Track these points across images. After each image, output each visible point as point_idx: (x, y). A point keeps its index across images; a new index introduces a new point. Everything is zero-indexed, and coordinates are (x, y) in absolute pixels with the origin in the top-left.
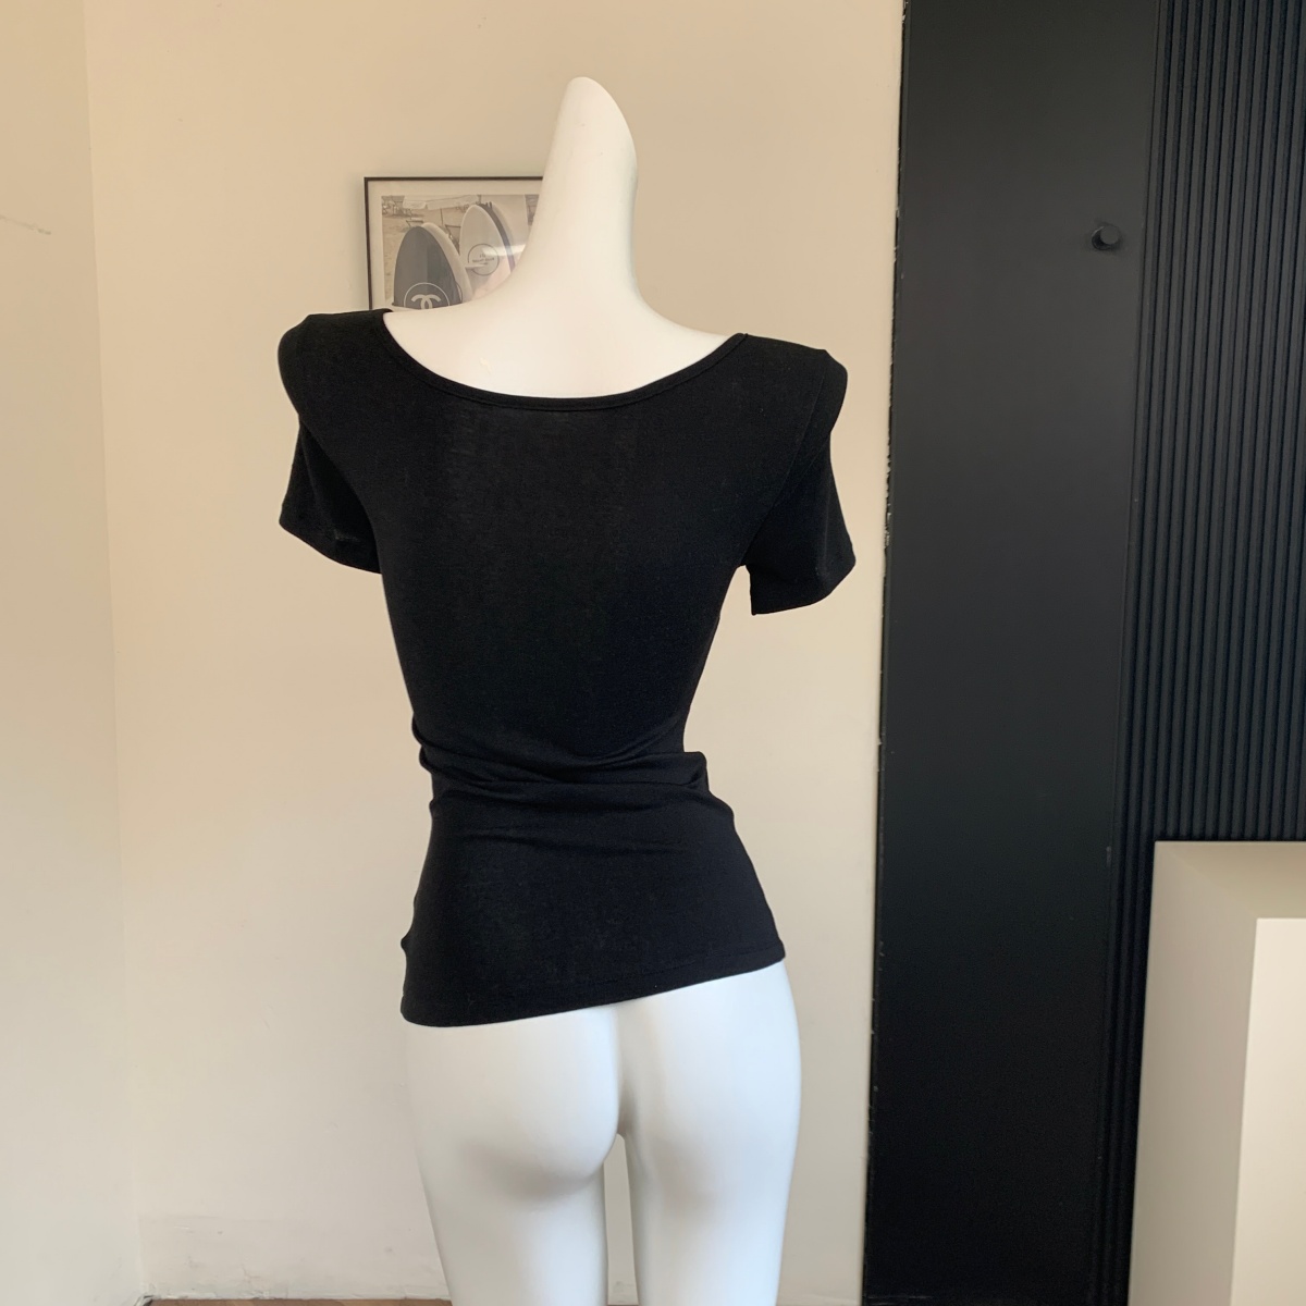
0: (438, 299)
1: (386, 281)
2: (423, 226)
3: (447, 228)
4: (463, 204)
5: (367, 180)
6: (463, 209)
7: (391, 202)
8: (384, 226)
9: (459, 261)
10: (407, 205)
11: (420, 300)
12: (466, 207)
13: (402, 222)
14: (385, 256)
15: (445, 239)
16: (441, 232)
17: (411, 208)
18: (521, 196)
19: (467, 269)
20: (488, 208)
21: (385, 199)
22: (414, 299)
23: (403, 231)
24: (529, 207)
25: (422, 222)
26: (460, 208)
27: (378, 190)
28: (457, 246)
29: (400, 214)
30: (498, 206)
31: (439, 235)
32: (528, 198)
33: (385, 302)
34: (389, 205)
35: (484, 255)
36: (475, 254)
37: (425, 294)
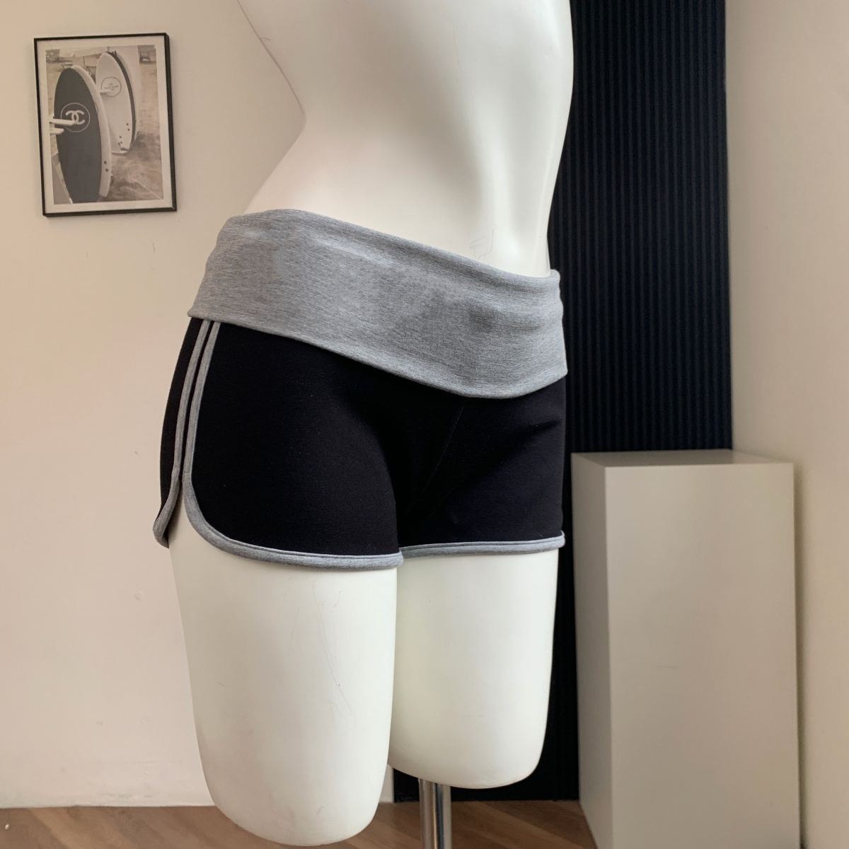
0: (83, 113)
1: (49, 104)
2: (72, 67)
3: (88, 68)
4: (97, 53)
5: (36, 40)
6: (98, 56)
7: (52, 54)
8: (47, 69)
9: (96, 89)
10: (61, 55)
11: (70, 115)
12: (100, 55)
13: (59, 66)
14: (48, 87)
15: (86, 75)
16: (88, 73)
17: (65, 56)
18: (134, 47)
19: (102, 94)
20: (114, 55)
21: (48, 52)
22: (67, 114)
23: (59, 71)
24: (140, 53)
25: (72, 65)
26: (93, 56)
27: (43, 46)
28: (94, 77)
29: (58, 60)
30: (119, 53)
31: (83, 73)
32: (139, 47)
33: (48, 116)
34: (50, 56)
35: (112, 84)
36: (106, 84)
37: (75, 110)
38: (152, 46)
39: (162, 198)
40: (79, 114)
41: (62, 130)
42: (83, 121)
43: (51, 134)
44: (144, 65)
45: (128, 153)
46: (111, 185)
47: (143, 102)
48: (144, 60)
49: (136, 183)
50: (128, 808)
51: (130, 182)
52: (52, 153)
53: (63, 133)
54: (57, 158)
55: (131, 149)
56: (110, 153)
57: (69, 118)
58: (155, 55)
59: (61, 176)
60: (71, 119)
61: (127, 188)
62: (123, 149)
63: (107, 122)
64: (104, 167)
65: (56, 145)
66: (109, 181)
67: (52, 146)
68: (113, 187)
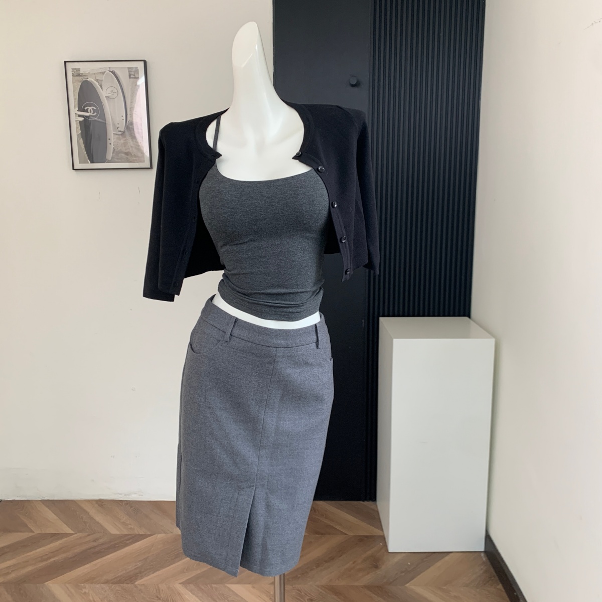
0: (95, 109)
1: (75, 102)
2: (88, 80)
3: (97, 81)
4: (103, 71)
5: (65, 62)
6: (103, 73)
7: (75, 71)
8: (73, 80)
9: (103, 93)
10: (81, 72)
11: (88, 109)
12: (105, 72)
13: (80, 78)
14: (74, 92)
15: (97, 85)
16: (97, 84)
17: (83, 73)
18: (126, 68)
19: (106, 97)
20: (113, 73)
21: (73, 69)
22: (86, 109)
23: (80, 82)
24: (129, 72)
25: (88, 78)
26: (101, 73)
27: (70, 66)
28: (101, 86)
29: (79, 75)
30: (117, 72)
31: (94, 83)
32: (129, 68)
33: (74, 110)
34: (75, 72)
35: (112, 91)
36: (109, 90)
37: (90, 106)
38: (137, 68)
39: (144, 161)
40: (93, 109)
41: (83, 118)
42: (96, 114)
43: (76, 121)
44: (132, 80)
45: (123, 134)
46: (113, 153)
47: (132, 102)
48: (132, 76)
49: (128, 152)
50: (130, 501)
51: (124, 151)
52: (77, 132)
53: (84, 120)
54: (80, 136)
55: (124, 132)
56: (112, 132)
57: (87, 111)
58: (138, 73)
59: (83, 147)
60: (88, 112)
61: (123, 155)
62: (120, 131)
63: (110, 114)
64: (108, 141)
65: (79, 127)
66: (112, 151)
67: (77, 128)
68: (114, 154)
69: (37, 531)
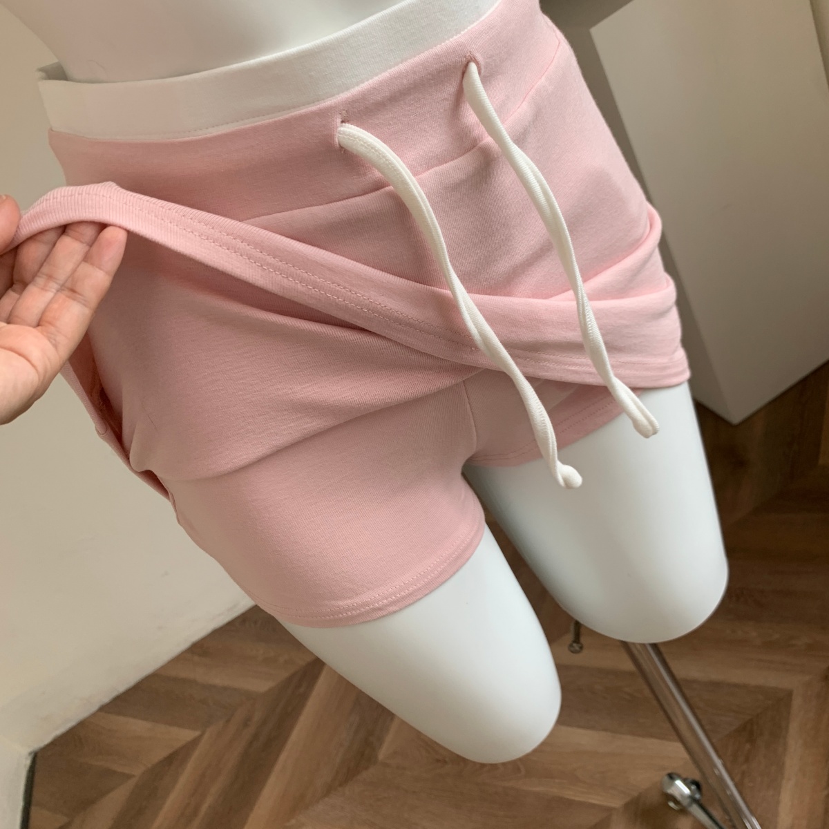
69: (138, 771)
